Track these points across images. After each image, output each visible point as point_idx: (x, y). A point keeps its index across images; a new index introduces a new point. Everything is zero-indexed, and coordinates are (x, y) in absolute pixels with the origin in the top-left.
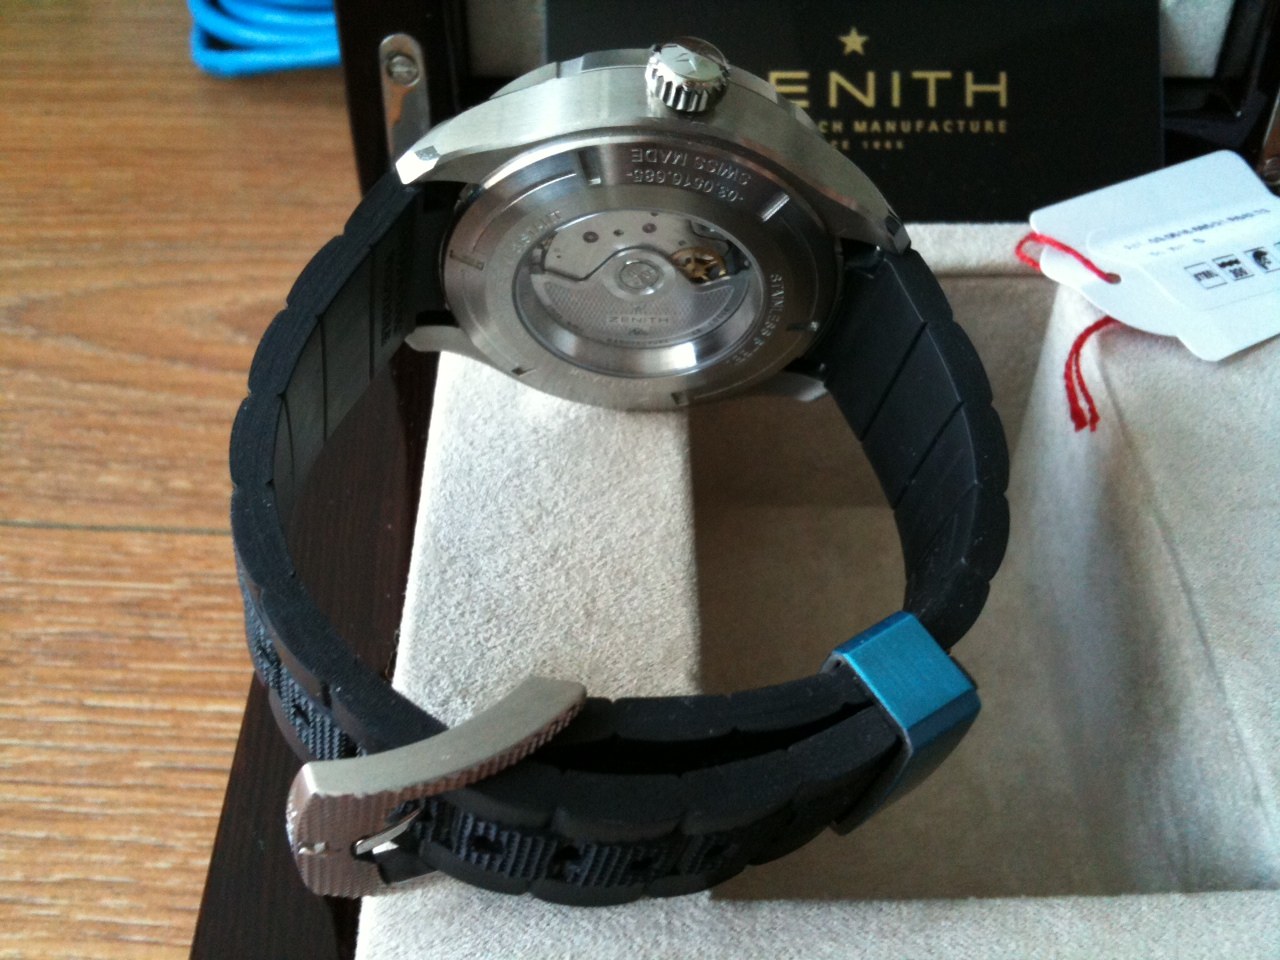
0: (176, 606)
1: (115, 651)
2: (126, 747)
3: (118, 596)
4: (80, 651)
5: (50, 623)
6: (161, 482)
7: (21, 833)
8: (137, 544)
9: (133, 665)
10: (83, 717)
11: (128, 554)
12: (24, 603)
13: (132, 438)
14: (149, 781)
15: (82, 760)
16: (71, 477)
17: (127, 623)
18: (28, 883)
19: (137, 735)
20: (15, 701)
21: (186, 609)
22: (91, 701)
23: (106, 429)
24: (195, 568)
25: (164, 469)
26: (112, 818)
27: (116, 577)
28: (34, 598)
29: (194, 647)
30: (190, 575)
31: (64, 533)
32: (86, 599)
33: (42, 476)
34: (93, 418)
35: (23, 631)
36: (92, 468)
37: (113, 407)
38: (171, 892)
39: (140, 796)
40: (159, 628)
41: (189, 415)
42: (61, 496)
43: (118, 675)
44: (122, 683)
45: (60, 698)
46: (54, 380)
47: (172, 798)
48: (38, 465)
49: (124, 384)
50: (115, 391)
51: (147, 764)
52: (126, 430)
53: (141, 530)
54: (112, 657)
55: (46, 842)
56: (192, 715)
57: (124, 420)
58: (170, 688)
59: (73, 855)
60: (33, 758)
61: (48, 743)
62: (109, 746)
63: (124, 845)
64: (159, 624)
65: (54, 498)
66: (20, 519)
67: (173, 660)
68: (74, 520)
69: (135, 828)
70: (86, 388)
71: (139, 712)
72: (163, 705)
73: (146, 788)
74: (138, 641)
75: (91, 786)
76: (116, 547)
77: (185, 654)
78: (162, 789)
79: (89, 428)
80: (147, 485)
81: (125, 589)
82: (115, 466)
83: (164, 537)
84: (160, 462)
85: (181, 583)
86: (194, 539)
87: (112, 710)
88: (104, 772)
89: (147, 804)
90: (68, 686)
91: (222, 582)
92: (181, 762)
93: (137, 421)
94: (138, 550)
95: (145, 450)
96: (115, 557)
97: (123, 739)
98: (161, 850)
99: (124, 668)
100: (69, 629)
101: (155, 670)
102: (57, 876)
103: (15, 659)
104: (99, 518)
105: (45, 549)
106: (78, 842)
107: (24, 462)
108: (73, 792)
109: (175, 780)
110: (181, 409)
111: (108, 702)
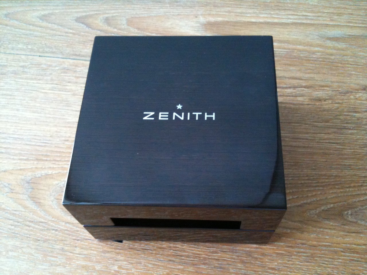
0: (28, 67)
1: (19, 73)
2: (21, 86)
3: (20, 65)
4: (15, 73)
5: (11, 69)
6: (27, 47)
7: (7, 97)
8: (23, 57)
9: (22, 75)
10: (15, 82)
11: (22, 58)
12: (8, 65)
13: (23, 39)
14: (23, 91)
15: (15, 88)
16: (14, 46)
17: (21, 69)
18: (8, 104)
19: (22, 85)
20: (6, 80)
21: (29, 67)
22: (16, 80)
23: (19, 37)
24: (31, 61)
25: (27, 45)
26: (19, 96)
27: (20, 62)
28: (9, 65)
29: (30, 73)
30: (30, 62)
31: (13, 55)
32: (16, 65)
33: (10, 45)
34: (18, 35)
35: (7, 70)
36: (17, 44)
37: (21, 34)
38: (25, 105)
39: (22, 93)
40: (26, 70)
41: (32, 35)
42: (13, 49)
43: (20, 77)
44: (20, 78)
45: (12, 79)
46: (12, 28)
47: (26, 93)
48: (10, 43)
49: (22, 29)
50: (21, 31)
51: (23, 89)
52: (22, 38)
53: (24, 55)
54: (19, 74)
55: (10, 99)
56: (30, 83)
57: (22, 36)
58: (26, 78)
59: (13, 100)
60: (9, 88)
61: (10, 85)
62: (18, 86)
63: (20, 99)
64: (26, 69)
65: (12, 49)
66: (7, 52)
67: (27, 75)
68: (15, 53)
69: (21, 97)
70: (17, 30)
71: (22, 82)
72: (26, 81)
73: (23, 92)
74: (23, 72)
75: (16, 91)
76: (20, 57)
77: (29, 74)
78: (25, 92)
79: (17, 37)
80: (25, 47)
81: (21, 64)
82: (21, 44)
83: (27, 56)
84: (27, 43)
85: (29, 63)
86: (31, 56)
87: (19, 81)
88: (17, 90)
89: (23, 94)
90: (13, 78)
91: (35, 63)
92: (27, 89)
93: (24, 36)
94: (23, 58)
95: (25, 41)
96: (20, 59)
97: (20, 85)
98: (25, 100)
99: (21, 75)
100: (14, 70)
101: (25, 76)
102: (11, 103)
103: (6, 74)
104: (18, 53)
105: (10, 57)
106: (14, 99)
107: (8, 43)
108: (13, 92)
109: (27, 91)
110: (31, 34)
111: (18, 80)
